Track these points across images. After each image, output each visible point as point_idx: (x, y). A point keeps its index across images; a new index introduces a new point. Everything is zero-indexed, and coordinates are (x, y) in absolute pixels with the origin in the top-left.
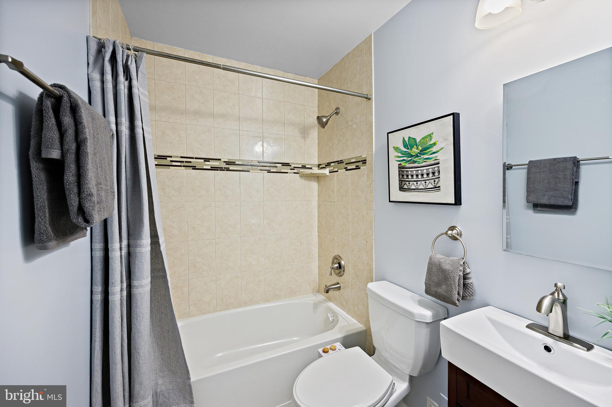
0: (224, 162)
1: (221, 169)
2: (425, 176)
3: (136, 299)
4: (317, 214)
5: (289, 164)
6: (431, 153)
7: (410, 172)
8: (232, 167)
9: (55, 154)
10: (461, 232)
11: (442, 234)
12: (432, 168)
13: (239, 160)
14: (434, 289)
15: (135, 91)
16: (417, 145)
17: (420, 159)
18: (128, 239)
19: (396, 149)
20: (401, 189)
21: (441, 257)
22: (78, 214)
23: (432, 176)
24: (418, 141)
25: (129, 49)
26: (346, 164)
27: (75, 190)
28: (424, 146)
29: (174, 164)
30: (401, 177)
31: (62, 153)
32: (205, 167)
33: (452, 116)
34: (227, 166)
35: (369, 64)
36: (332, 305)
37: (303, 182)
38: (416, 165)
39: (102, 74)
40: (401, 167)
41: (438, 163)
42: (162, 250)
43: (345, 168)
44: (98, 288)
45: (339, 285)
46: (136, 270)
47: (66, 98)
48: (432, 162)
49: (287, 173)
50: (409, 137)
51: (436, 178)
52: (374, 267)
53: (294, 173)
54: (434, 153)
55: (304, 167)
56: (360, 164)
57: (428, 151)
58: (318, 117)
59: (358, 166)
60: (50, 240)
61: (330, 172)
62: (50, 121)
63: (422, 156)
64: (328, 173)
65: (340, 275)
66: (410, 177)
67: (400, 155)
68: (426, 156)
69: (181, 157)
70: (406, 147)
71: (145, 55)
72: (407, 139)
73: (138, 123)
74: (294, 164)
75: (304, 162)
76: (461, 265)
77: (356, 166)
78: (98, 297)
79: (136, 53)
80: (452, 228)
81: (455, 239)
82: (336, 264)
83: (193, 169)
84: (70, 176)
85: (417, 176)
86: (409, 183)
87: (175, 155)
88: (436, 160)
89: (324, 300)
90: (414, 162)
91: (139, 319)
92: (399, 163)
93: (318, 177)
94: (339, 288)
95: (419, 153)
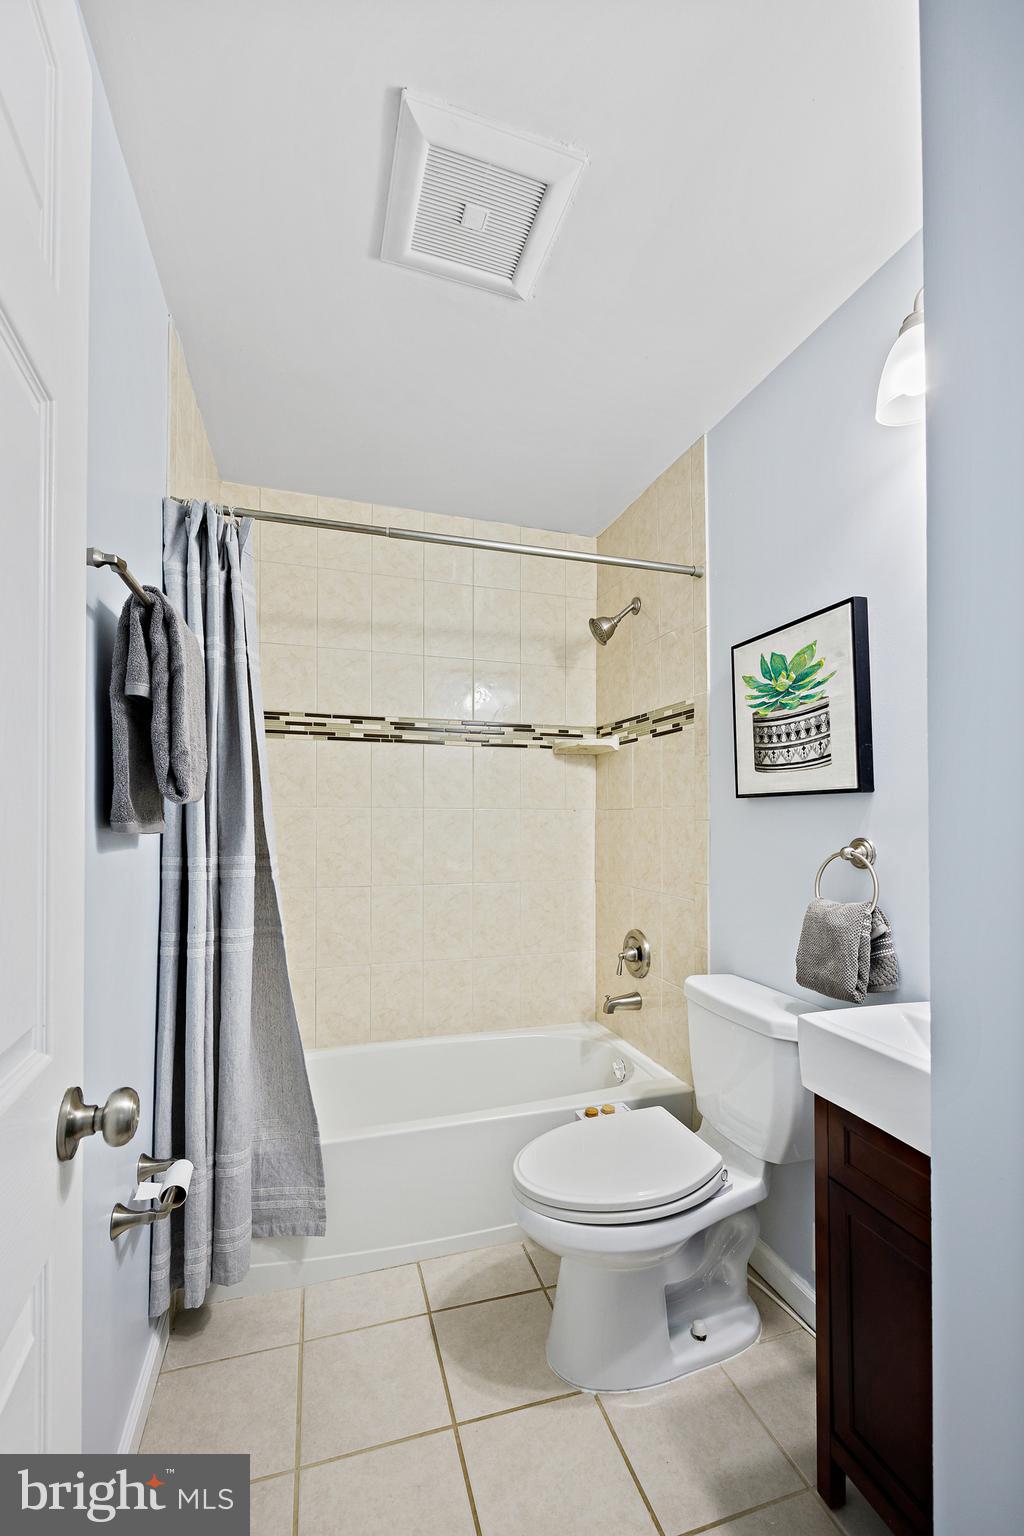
0: (392, 723)
1: (385, 739)
2: (803, 734)
3: (231, 963)
4: (592, 841)
5: (530, 726)
6: (812, 684)
7: (774, 729)
8: (406, 735)
9: (142, 690)
10: (873, 852)
11: (834, 856)
12: (815, 717)
13: (424, 720)
14: (812, 971)
15: (236, 587)
16: (787, 671)
17: (792, 699)
18: (219, 855)
19: (748, 680)
20: (760, 766)
21: (830, 903)
22: (168, 782)
23: (816, 734)
24: (789, 661)
25: (227, 514)
26: (654, 722)
27: (166, 745)
28: (801, 671)
29: (293, 728)
30: (758, 741)
31: (151, 688)
32: (353, 735)
33: (850, 604)
34: (398, 732)
35: (699, 501)
36: (623, 1045)
37: (561, 767)
38: (786, 712)
39: (185, 562)
40: (758, 720)
41: (827, 706)
42: (273, 878)
43: (651, 732)
44: (171, 936)
45: (639, 998)
46: (231, 910)
47: (158, 607)
48: (816, 704)
49: (526, 746)
50: (773, 654)
51: (823, 738)
52: (709, 949)
53: (542, 747)
54: (819, 683)
55: (564, 734)
56: (681, 720)
57: (807, 680)
58: (592, 622)
59: (678, 724)
60: (131, 819)
61: (621, 743)
62: (138, 641)
63: (797, 693)
64: (616, 746)
65: (639, 974)
66: (775, 739)
67: (757, 693)
68: (804, 693)
69: (307, 715)
70: (767, 676)
71: (254, 522)
72: (768, 659)
73: (240, 644)
74: (541, 726)
75: (563, 723)
76: (866, 917)
77: (674, 726)
78: (170, 952)
79: (239, 519)
80: (858, 843)
81: (861, 866)
82: (632, 948)
83: (329, 739)
84: (159, 724)
85: (788, 735)
86: (774, 753)
87: (295, 711)
88: (822, 698)
89: (606, 1035)
90: (783, 706)
91: (233, 998)
92: (754, 710)
93: (596, 756)
94: (639, 1003)
95: (790, 686)
